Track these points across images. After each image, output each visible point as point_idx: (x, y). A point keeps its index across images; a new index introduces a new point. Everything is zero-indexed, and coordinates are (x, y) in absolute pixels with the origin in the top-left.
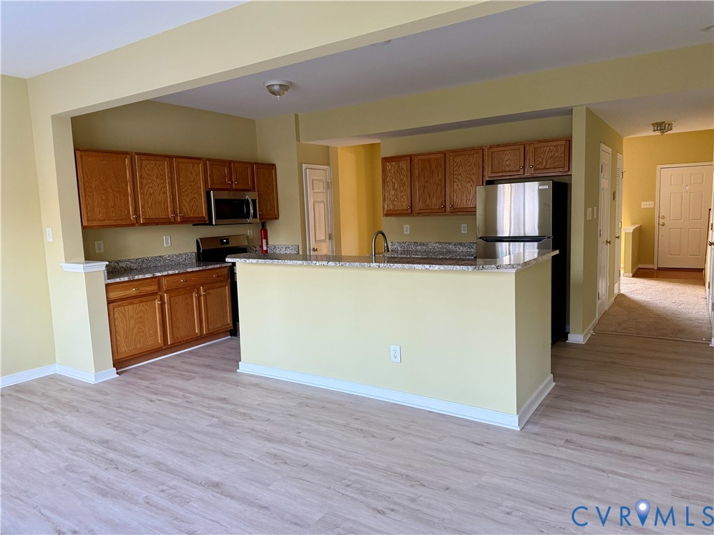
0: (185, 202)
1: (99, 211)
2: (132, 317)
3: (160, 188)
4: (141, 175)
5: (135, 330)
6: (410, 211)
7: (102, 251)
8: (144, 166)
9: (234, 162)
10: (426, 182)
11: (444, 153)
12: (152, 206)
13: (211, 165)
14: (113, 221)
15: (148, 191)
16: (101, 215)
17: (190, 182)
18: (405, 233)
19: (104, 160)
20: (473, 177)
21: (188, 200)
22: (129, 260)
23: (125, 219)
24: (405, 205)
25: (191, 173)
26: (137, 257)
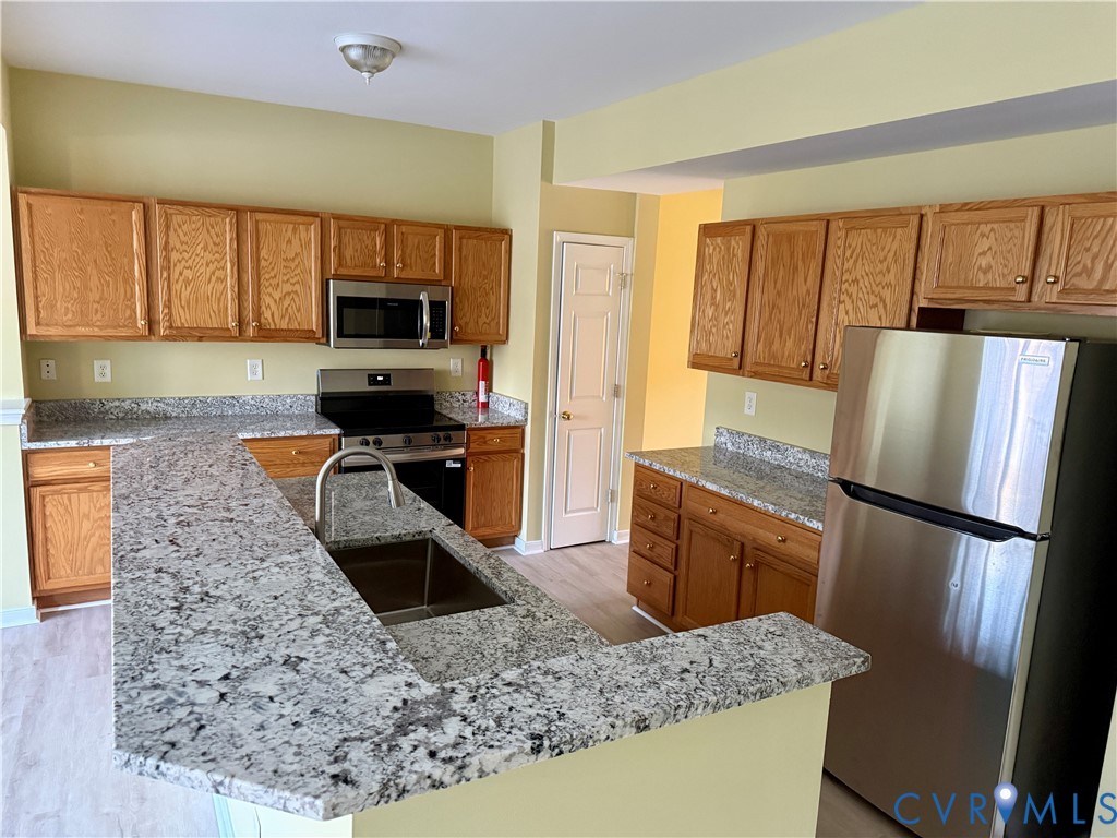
0: (268, 300)
1: (67, 308)
2: (87, 516)
3: (210, 270)
4: (167, 243)
5: (94, 540)
6: (736, 362)
7: (108, 378)
8: (174, 224)
9: (400, 223)
10: (779, 293)
11: (827, 221)
12: (188, 303)
13: (340, 228)
14: (96, 329)
15: (181, 274)
16: (70, 316)
17: (286, 260)
18: (747, 411)
19: (81, 212)
20: (887, 294)
21: (277, 296)
22: (162, 400)
23: (125, 326)
24: (729, 348)
25: (289, 242)
26: (182, 396)
